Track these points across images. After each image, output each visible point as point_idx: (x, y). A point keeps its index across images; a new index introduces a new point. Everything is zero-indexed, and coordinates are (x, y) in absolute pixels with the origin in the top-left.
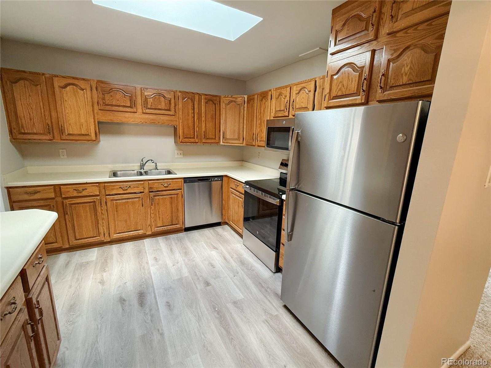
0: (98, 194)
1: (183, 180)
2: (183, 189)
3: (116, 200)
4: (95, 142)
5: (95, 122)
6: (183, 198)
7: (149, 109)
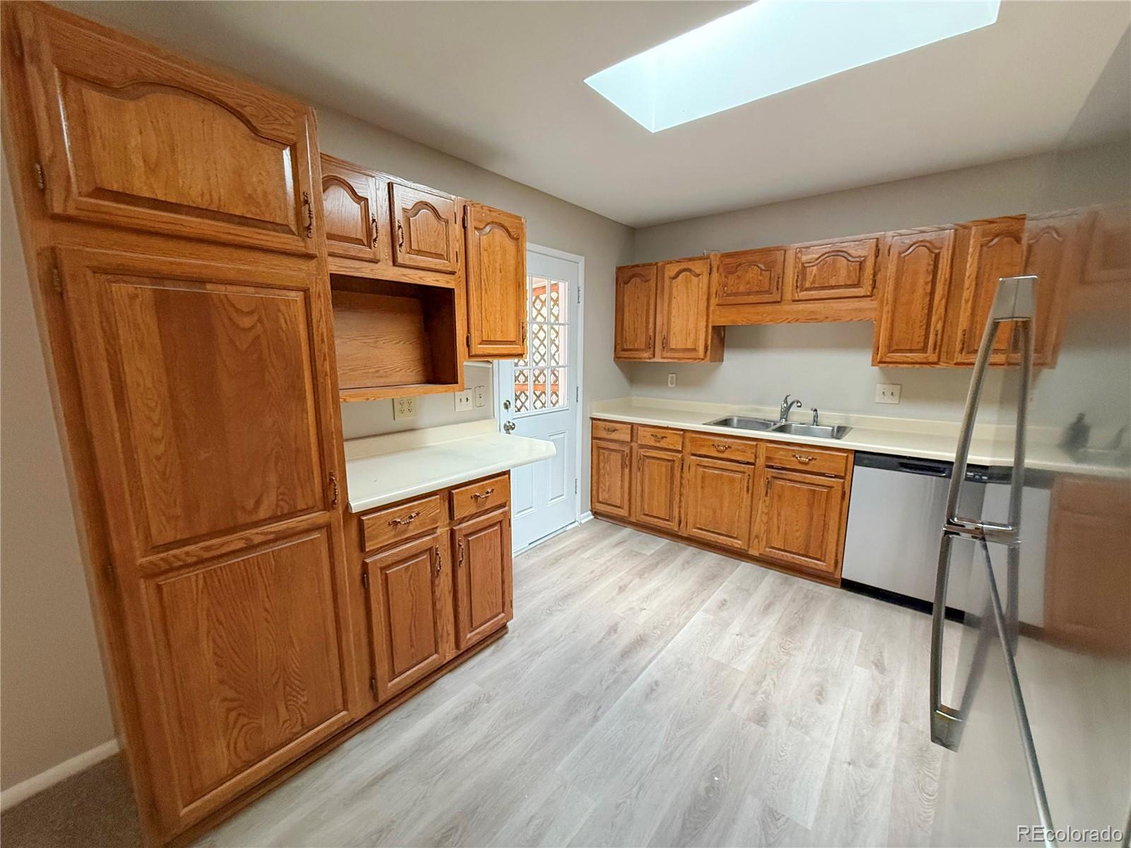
0: (680, 449)
1: (851, 457)
2: (848, 477)
4: (703, 361)
5: (707, 326)
6: (847, 496)
7: (807, 289)
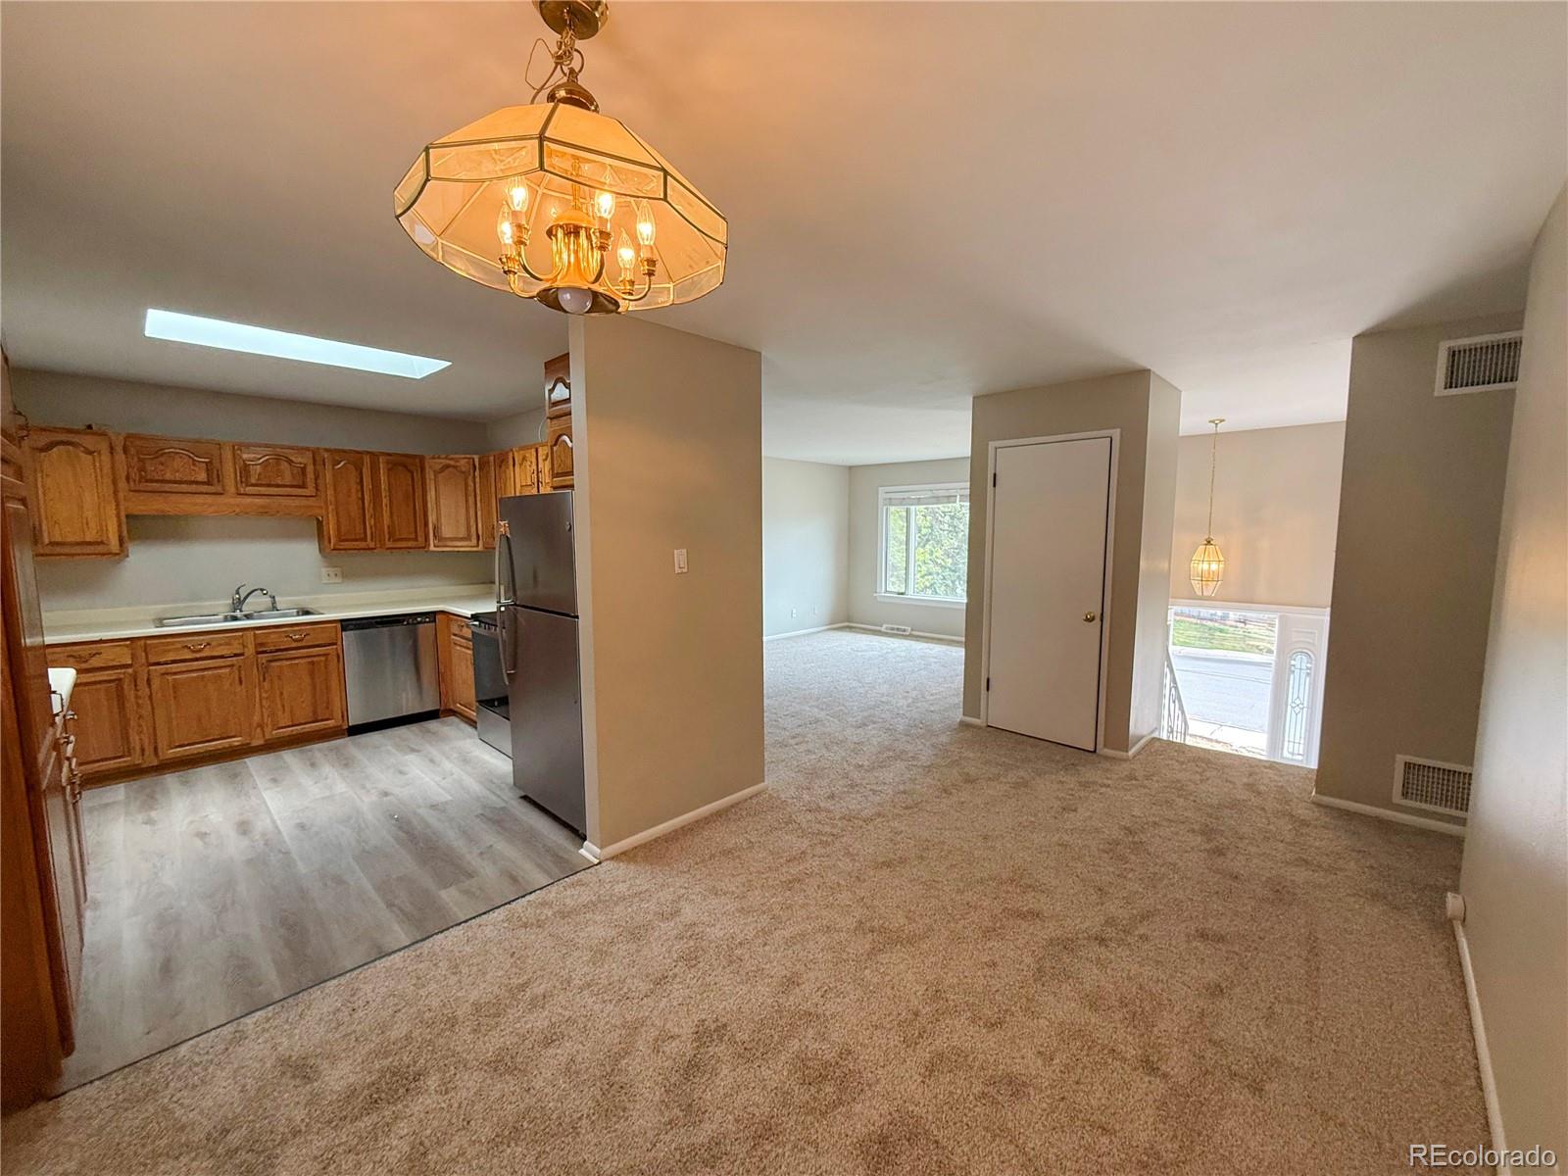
0: (130, 662)
1: (339, 625)
2: (339, 643)
3: (175, 673)
4: (117, 557)
5: (118, 516)
6: (341, 659)
7: (253, 485)
